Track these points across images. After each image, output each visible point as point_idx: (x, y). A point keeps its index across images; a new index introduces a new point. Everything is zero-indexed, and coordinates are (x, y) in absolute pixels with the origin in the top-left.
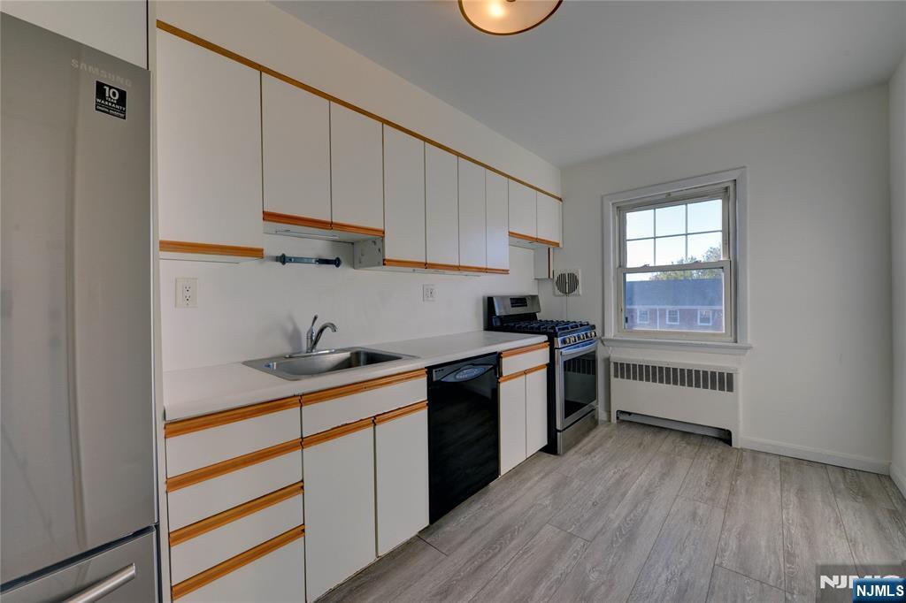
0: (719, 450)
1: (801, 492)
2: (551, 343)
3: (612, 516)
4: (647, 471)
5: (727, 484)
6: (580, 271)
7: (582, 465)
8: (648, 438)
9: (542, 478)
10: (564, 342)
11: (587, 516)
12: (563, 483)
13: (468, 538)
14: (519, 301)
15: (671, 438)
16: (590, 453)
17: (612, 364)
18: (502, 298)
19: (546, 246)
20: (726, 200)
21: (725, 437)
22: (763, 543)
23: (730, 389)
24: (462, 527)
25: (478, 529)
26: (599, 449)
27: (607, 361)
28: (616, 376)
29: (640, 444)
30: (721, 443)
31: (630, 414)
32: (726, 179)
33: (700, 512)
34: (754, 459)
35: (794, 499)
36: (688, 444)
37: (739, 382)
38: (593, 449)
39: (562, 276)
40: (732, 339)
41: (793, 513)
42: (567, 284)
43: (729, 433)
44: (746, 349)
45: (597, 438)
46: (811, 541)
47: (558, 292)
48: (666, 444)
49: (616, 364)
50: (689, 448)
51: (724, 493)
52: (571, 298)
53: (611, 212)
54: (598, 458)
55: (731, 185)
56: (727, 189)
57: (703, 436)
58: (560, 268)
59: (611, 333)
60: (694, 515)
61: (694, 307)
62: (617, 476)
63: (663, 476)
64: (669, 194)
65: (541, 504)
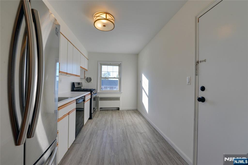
0: (118, 111)
1: (130, 114)
2: (91, 93)
3: (108, 125)
4: (109, 117)
5: (121, 116)
6: (92, 77)
7: (97, 120)
8: (107, 112)
9: (91, 124)
10: (94, 93)
11: (104, 127)
12: (96, 124)
13: (84, 139)
14: (79, 84)
15: (110, 111)
16: (98, 117)
17: (99, 98)
18: (76, 83)
19: (84, 70)
20: (119, 67)
21: (118, 109)
22: (128, 121)
23: (119, 100)
24: (81, 138)
25: (85, 136)
26: (99, 116)
27: (98, 97)
28: (100, 100)
29: (106, 113)
30: (118, 110)
31: (102, 108)
32: (119, 63)
33: (120, 120)
34: (123, 111)
35: (129, 115)
36: (113, 111)
37: (121, 99)
38: (98, 116)
39: (88, 78)
40: (119, 91)
41: (130, 117)
42: (89, 80)
43: (119, 108)
44: (121, 93)
45: (97, 114)
46: (133, 120)
47: (86, 82)
48: (110, 112)
49: (100, 98)
50: (114, 112)
51: (122, 117)
52: (90, 83)
53: (99, 65)
54: (100, 117)
55: (120, 64)
56: (119, 65)
57: (115, 110)
58: (87, 76)
59: (98, 91)
60: (119, 121)
61: (113, 86)
62: (105, 119)
63: (112, 117)
64: (110, 64)
65: (95, 128)
